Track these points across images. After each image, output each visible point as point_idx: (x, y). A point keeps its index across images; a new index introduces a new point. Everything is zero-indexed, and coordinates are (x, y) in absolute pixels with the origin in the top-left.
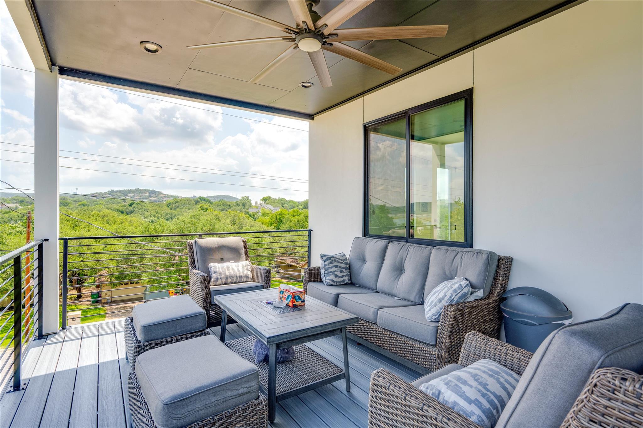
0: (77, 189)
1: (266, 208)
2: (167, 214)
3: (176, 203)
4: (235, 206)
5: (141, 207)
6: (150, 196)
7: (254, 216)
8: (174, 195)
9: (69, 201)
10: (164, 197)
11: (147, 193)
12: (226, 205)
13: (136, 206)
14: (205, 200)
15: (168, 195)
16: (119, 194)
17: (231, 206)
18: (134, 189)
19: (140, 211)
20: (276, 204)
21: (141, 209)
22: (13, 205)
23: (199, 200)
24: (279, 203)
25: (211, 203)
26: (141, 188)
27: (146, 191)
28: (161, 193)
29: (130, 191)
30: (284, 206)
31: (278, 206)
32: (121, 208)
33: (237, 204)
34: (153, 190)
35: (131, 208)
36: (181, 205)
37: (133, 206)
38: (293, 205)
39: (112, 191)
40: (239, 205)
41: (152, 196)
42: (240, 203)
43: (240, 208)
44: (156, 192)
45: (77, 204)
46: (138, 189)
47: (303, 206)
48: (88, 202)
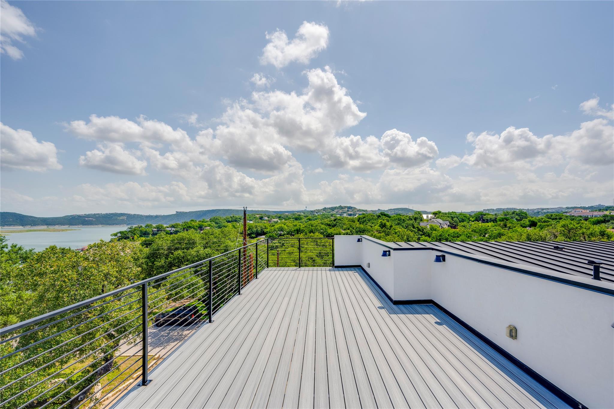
0: (306, 207)
1: (436, 222)
2: (357, 228)
3: (363, 218)
4: (408, 220)
5: (341, 222)
6: (348, 211)
7: (423, 230)
8: (364, 209)
9: (301, 217)
10: (357, 211)
11: (346, 209)
12: (401, 220)
13: (338, 221)
14: (385, 215)
15: (360, 209)
16: (329, 210)
17: (405, 220)
18: (338, 206)
19: (340, 224)
20: (445, 218)
21: (341, 223)
22: (276, 220)
23: (380, 215)
24: (449, 217)
25: (389, 217)
26: (342, 205)
27: (345, 207)
28: (355, 208)
29: (335, 208)
30: (454, 219)
31: (447, 219)
32: (329, 223)
33: (410, 219)
34: (350, 206)
35: (335, 223)
36: (367, 220)
37: (336, 221)
38: (464, 218)
39: (325, 208)
40: (412, 220)
41: (350, 211)
42: (412, 218)
43: (412, 222)
44: (352, 208)
45: (306, 219)
46: (341, 206)
47: (474, 218)
48: (311, 217)
